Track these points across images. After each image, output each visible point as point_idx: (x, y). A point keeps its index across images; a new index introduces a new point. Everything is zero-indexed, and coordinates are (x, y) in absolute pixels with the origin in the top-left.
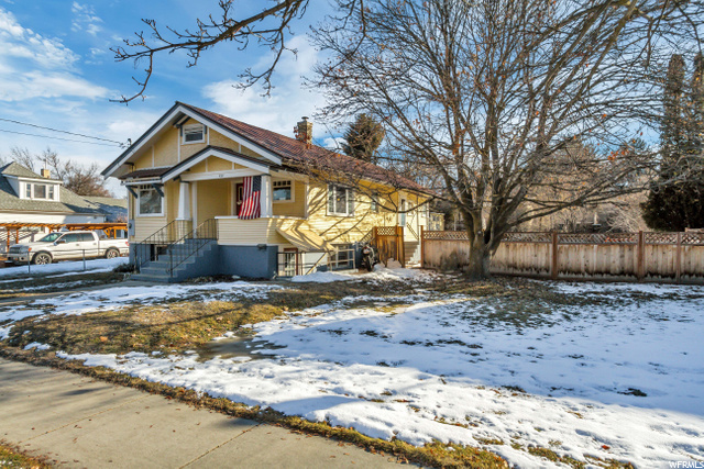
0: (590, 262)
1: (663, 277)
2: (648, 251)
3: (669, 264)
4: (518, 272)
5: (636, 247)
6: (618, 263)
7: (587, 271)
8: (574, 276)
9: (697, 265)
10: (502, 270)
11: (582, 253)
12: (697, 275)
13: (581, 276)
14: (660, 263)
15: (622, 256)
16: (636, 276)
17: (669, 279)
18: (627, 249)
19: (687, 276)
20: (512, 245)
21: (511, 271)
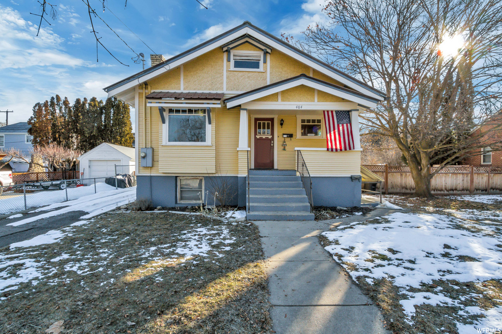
0: (448, 184)
1: (482, 191)
2: (475, 176)
3: (484, 184)
4: (408, 191)
5: (469, 175)
6: (461, 184)
7: (446, 189)
8: (439, 192)
9: (496, 184)
10: (398, 191)
11: (444, 179)
12: (496, 190)
13: (442, 192)
14: (480, 184)
15: (463, 180)
16: (470, 191)
17: (484, 192)
18: (465, 176)
19: (492, 190)
20: (404, 174)
21: (404, 191)
